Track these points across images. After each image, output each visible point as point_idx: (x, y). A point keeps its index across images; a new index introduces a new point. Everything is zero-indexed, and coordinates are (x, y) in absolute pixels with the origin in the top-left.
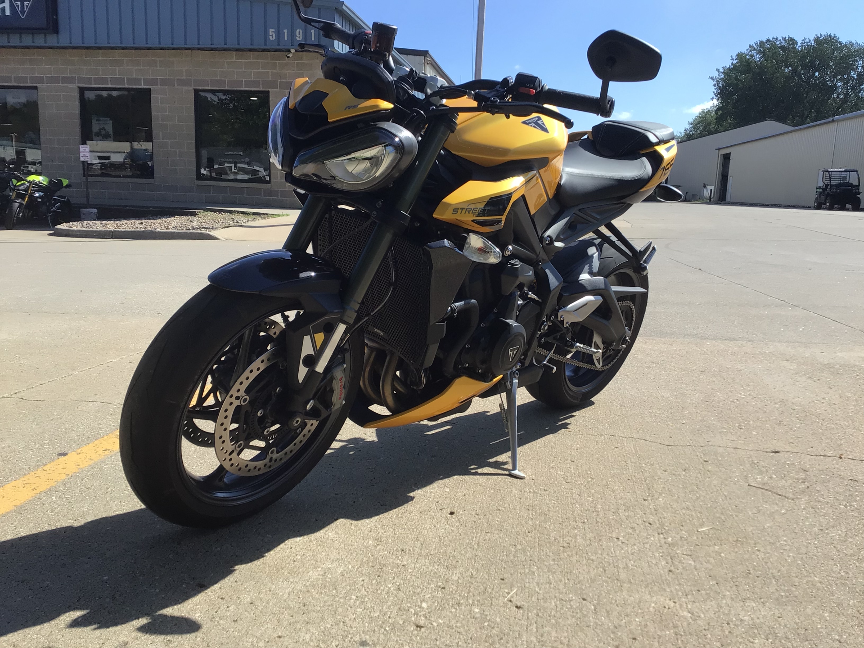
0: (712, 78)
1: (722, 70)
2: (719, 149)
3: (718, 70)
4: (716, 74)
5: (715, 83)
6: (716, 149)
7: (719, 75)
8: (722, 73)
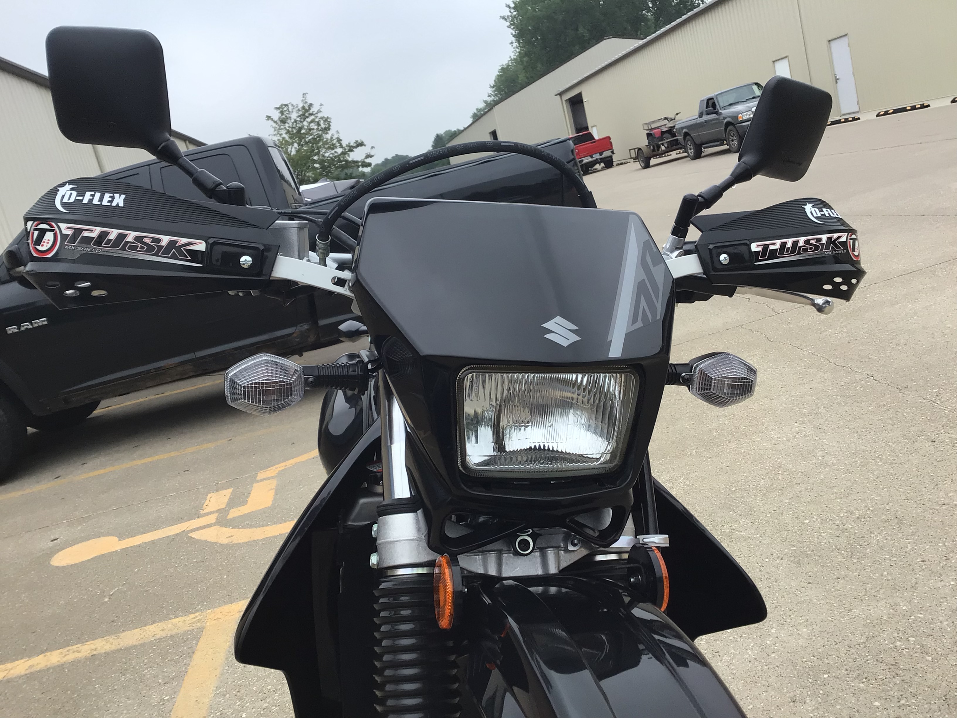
0: (504, 18)
1: (512, 5)
2: (561, 94)
3: (508, 6)
4: (506, 12)
5: (508, 24)
6: (556, 95)
7: (510, 12)
8: (514, 8)
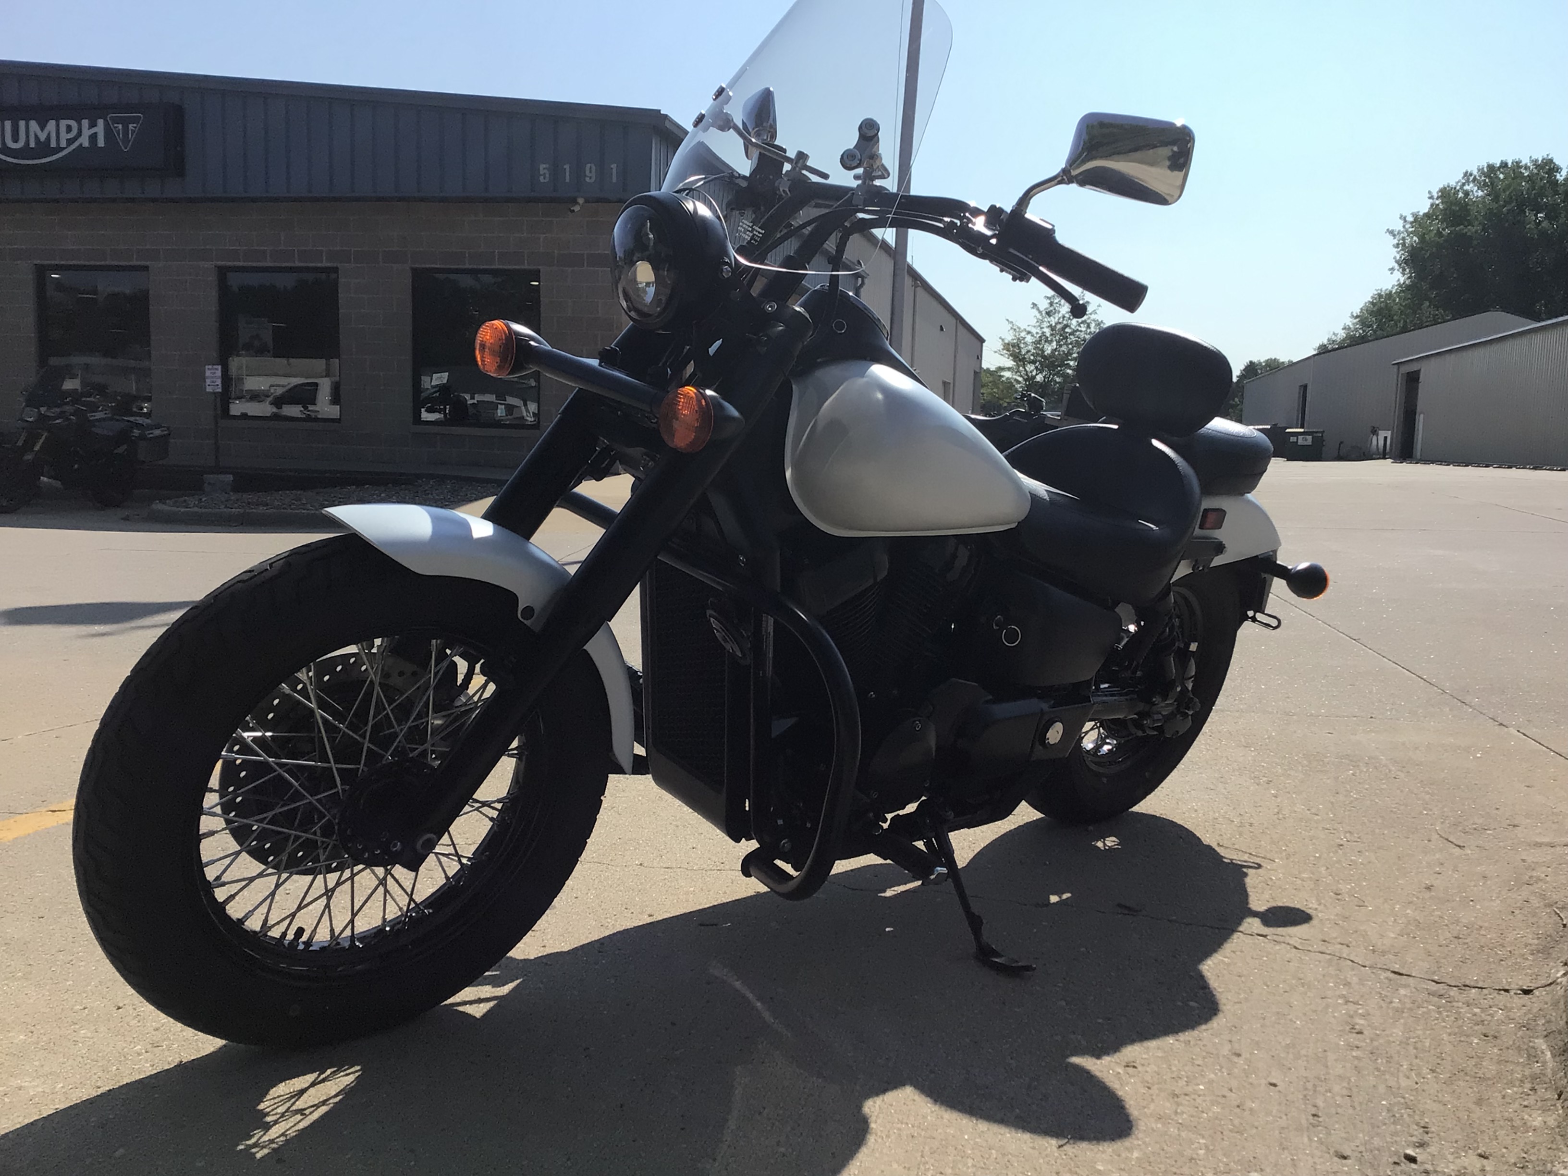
0: (1391, 232)
1: (1410, 219)
3: (1404, 219)
4: (1398, 226)
5: (1396, 241)
7: (1404, 227)
8: (1411, 223)
